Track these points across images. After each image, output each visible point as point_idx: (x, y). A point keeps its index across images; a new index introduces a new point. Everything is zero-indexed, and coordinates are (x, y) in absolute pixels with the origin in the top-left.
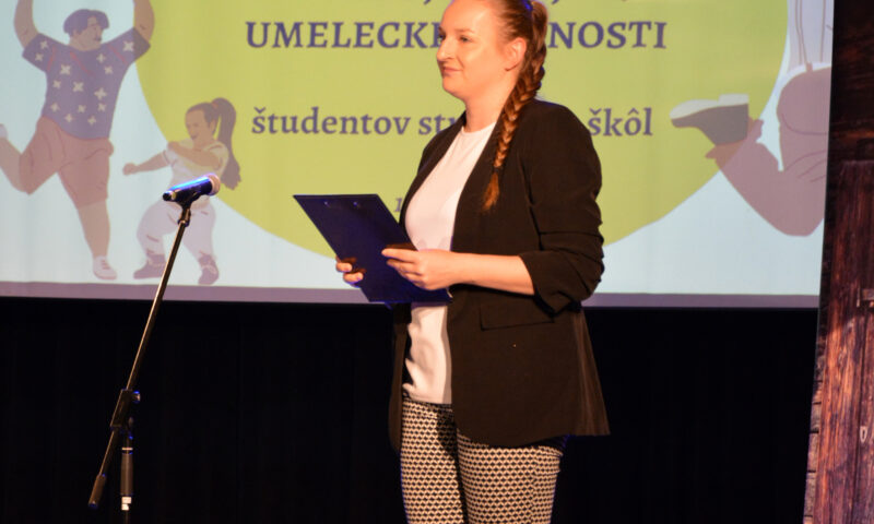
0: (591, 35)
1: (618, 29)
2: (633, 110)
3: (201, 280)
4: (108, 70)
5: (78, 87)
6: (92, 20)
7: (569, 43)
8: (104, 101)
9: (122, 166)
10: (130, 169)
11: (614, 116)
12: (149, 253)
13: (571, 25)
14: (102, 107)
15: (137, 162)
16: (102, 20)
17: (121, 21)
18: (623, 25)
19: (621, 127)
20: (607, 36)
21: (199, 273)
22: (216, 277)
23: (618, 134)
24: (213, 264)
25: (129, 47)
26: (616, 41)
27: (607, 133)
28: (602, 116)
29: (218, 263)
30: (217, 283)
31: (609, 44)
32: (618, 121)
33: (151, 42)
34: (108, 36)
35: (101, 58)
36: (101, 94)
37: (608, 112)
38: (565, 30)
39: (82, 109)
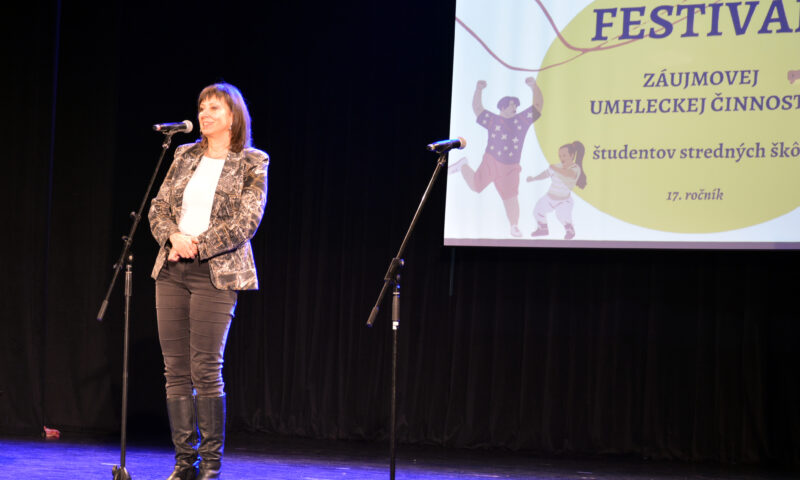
0: (773, 103)
1: (788, 99)
2: (796, 143)
3: (566, 237)
4: (519, 128)
5: (504, 137)
6: (512, 102)
7: (761, 108)
8: (517, 144)
9: (526, 177)
10: (530, 179)
11: (785, 146)
12: (539, 223)
13: (762, 98)
14: (516, 147)
15: (534, 175)
16: (516, 102)
17: (526, 102)
18: (791, 97)
19: (789, 152)
20: (782, 103)
21: (564, 233)
22: (573, 235)
23: (788, 156)
24: (572, 228)
25: (530, 115)
26: (786, 106)
27: (781, 156)
28: (779, 146)
29: (575, 227)
30: (574, 239)
31: (783, 108)
32: (787, 149)
33: (542, 113)
34: (520, 110)
35: (516, 122)
36: (515, 140)
37: (782, 144)
38: (759, 101)
39: (506, 148)
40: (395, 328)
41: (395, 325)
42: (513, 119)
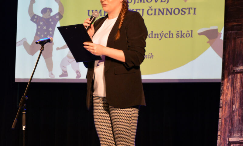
0: (177, 11)
1: (184, 10)
2: (188, 31)
3: (77, 77)
4: (52, 23)
5: (45, 28)
6: (48, 10)
7: (171, 14)
8: (51, 31)
10: (58, 49)
11: (183, 32)
12: (63, 70)
13: (171, 9)
14: (51, 33)
16: (51, 10)
17: (55, 10)
18: (185, 9)
19: (185, 35)
20: (181, 12)
21: (76, 75)
22: (80, 76)
23: (184, 37)
24: (80, 73)
25: (57, 17)
26: (183, 13)
27: (181, 37)
28: (180, 32)
30: (81, 78)
31: (181, 14)
32: (184, 34)
33: (63, 16)
34: (52, 14)
35: (50, 20)
36: (50, 29)
37: (181, 31)
38: (170, 10)
39: (46, 33)
40: (24, 129)
41: (24, 127)
42: (49, 19)
